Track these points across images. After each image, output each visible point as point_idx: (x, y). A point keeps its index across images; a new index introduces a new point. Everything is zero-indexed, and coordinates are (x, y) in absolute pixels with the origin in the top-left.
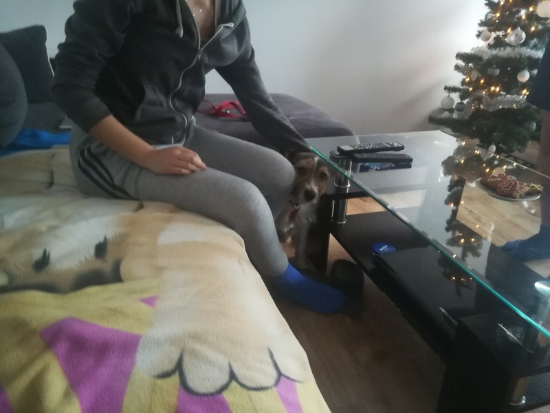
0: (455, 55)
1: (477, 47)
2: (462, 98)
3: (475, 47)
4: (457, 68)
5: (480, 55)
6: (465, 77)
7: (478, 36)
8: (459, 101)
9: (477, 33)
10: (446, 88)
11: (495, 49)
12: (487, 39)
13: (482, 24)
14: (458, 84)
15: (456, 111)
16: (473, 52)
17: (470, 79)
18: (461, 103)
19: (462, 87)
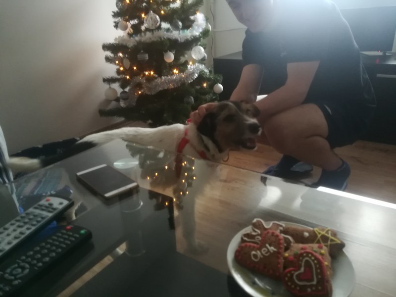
0: (101, 47)
1: (119, 37)
2: (123, 86)
3: (117, 37)
4: (108, 59)
5: (124, 44)
6: (118, 67)
7: (116, 26)
8: (121, 90)
9: (114, 24)
10: (105, 80)
11: (136, 35)
12: (125, 28)
13: (115, 15)
14: (114, 75)
15: (121, 100)
16: (117, 42)
17: (124, 68)
18: (124, 92)
19: (119, 77)
